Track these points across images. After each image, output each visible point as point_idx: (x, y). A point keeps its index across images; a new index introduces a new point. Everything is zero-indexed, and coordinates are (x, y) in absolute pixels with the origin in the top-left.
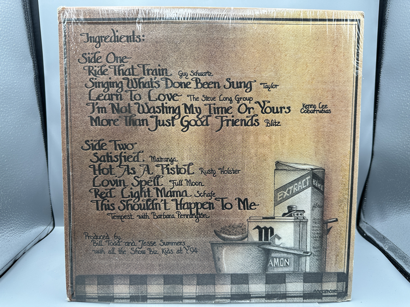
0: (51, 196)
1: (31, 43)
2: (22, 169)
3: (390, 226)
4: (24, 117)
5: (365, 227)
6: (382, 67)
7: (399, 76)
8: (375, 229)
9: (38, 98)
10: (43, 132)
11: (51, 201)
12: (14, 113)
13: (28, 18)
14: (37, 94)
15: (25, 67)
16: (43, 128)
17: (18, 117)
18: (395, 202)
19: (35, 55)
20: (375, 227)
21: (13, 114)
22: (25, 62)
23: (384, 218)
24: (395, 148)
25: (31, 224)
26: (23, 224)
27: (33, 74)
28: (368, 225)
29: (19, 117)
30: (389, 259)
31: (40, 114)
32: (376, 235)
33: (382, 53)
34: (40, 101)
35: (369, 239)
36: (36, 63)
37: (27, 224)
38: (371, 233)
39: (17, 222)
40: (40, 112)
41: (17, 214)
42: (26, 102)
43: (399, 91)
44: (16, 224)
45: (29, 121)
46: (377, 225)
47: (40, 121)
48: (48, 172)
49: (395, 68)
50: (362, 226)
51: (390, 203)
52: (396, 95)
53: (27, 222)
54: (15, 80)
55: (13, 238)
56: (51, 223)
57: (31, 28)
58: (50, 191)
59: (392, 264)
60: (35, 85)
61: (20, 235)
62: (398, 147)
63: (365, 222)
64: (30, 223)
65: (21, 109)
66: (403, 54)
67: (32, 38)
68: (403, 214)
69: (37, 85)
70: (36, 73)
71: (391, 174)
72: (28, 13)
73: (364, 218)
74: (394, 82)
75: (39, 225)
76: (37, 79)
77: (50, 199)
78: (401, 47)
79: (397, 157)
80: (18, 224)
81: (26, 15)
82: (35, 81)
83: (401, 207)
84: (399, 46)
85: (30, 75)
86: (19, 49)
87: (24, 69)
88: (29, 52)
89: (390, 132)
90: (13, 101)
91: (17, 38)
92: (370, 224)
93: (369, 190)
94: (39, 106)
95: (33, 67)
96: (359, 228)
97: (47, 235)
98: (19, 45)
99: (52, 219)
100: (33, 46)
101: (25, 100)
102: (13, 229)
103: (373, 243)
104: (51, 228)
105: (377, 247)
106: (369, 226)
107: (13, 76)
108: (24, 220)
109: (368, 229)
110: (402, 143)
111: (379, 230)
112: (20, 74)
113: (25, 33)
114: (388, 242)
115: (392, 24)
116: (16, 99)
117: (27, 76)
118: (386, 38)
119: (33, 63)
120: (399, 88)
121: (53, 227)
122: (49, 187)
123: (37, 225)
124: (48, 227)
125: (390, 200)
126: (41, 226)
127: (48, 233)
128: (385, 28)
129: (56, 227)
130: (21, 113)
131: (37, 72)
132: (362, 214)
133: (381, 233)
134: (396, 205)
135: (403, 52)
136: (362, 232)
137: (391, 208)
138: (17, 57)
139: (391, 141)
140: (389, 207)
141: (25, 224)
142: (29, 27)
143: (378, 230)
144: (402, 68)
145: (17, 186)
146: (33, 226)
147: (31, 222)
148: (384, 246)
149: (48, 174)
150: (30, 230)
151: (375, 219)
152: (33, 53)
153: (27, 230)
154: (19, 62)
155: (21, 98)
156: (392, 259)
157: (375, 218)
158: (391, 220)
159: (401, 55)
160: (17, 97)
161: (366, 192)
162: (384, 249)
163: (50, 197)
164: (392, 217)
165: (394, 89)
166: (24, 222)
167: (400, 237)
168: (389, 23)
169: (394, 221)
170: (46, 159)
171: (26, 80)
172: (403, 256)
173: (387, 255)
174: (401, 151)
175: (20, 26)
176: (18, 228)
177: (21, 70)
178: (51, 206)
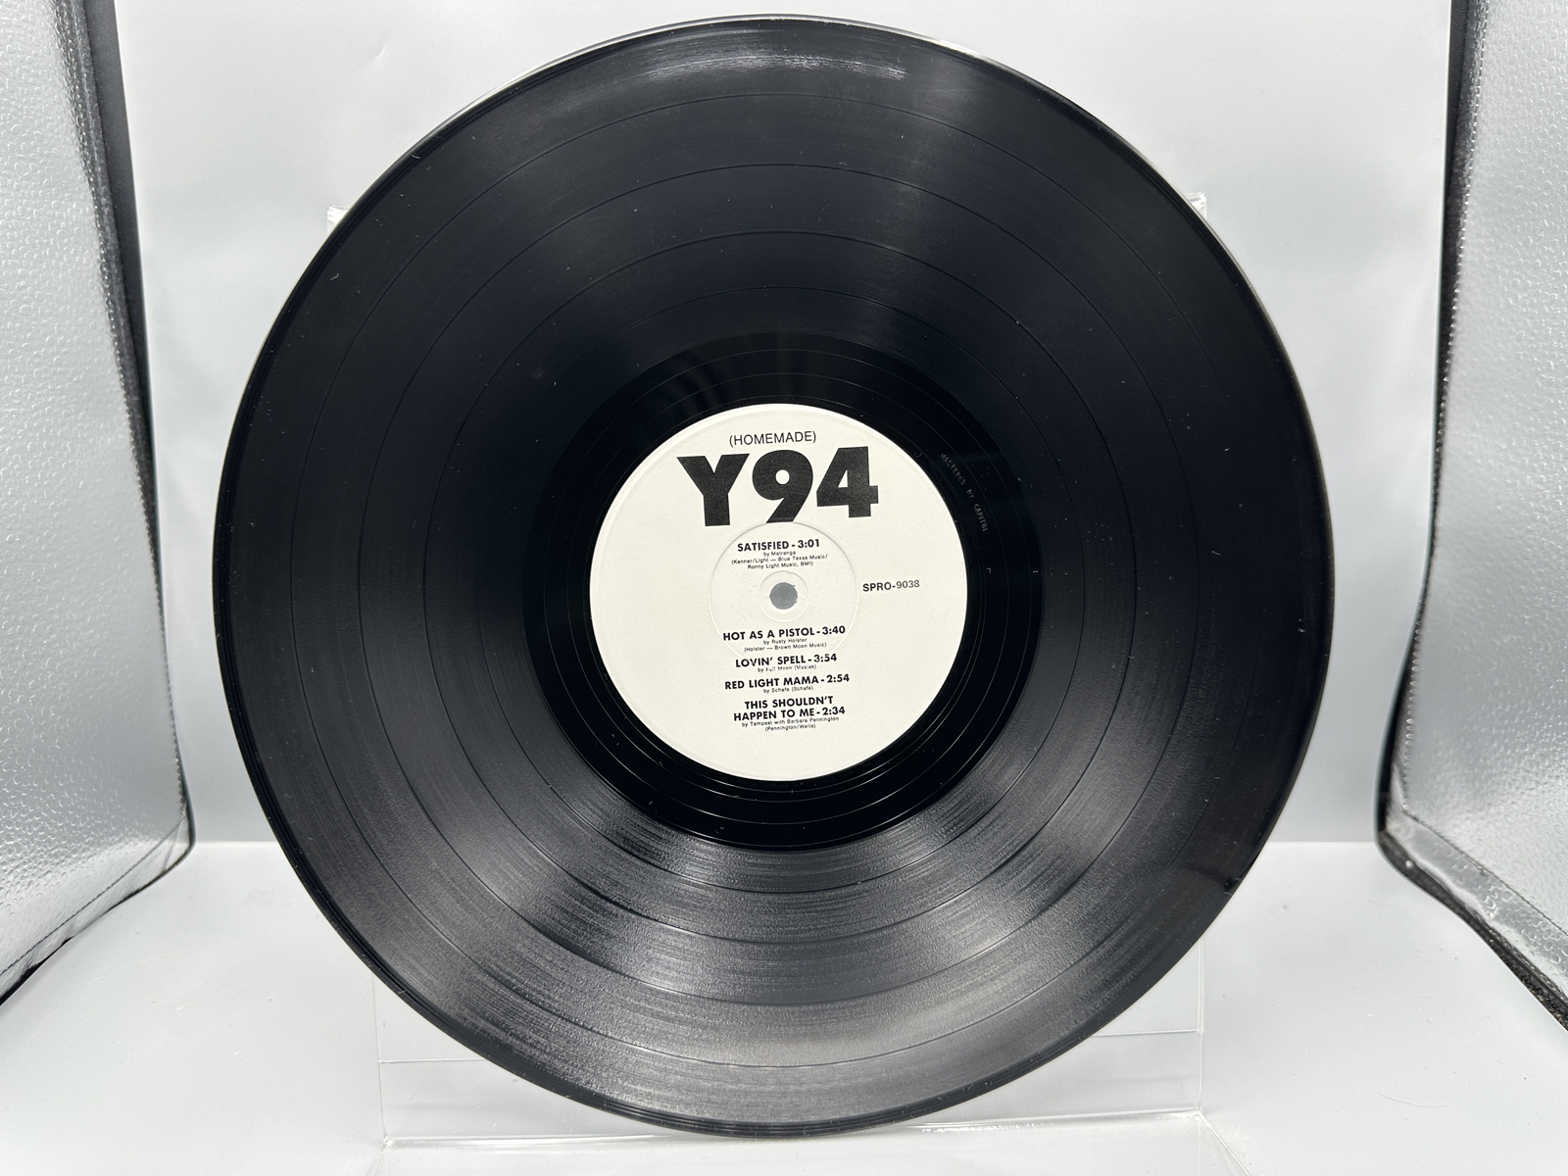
0: (176, 722)
1: (87, 123)
2: (52, 612)
3: (1508, 826)
4: (58, 413)
5: (1410, 836)
6: (1468, 191)
7: (1534, 220)
8: (1447, 841)
9: (118, 339)
10: (141, 474)
11: (176, 741)
12: (19, 394)
13: (71, 26)
14: (112, 323)
15: (60, 217)
16: (138, 458)
17: (32, 412)
18: (1526, 729)
19: (102, 173)
20: (1451, 834)
21: (13, 397)
22: (61, 199)
23: (1483, 795)
24: (1522, 512)
25: (93, 829)
26: (57, 828)
27: (97, 244)
28: (1421, 826)
29: (36, 409)
30: (1501, 958)
31: (128, 404)
32: (1455, 862)
33: (1469, 133)
34: (125, 351)
35: (1426, 880)
36: (106, 205)
37: (75, 828)
38: (1431, 858)
39: (31, 816)
40: (126, 396)
41: (33, 787)
42: (66, 353)
43: (1536, 280)
44: (29, 825)
45: (81, 428)
46: (1455, 826)
47: (129, 431)
48: (163, 629)
49: (1519, 191)
50: (1398, 830)
51: (1503, 731)
52: (1524, 298)
53: (75, 821)
54: (21, 266)
55: (17, 880)
56: (178, 826)
57: (86, 67)
58: (171, 704)
59: (1517, 974)
60: (105, 289)
61: (47, 868)
62: (1532, 505)
63: (1410, 816)
64: (89, 824)
65: (46, 379)
66: (1552, 131)
67: (88, 105)
68: (1556, 773)
69: (111, 289)
70: (106, 242)
71: (1509, 615)
72: (69, 9)
73: (1406, 797)
74: (1518, 246)
75: (126, 835)
76: (114, 266)
77: (175, 734)
78: (1541, 104)
79: (1531, 546)
80: (36, 824)
81: (62, 15)
82: (103, 273)
83: (1548, 746)
84: (1535, 101)
85: (84, 250)
86: (35, 147)
87: (58, 225)
88: (78, 159)
89: (1504, 446)
90: (10, 346)
91: (25, 103)
92: (1428, 823)
93: (1418, 685)
94: (121, 372)
95: (93, 217)
96: (1386, 840)
97: (164, 873)
98: (34, 129)
99: (184, 813)
100: (93, 137)
101: (63, 344)
102: (16, 844)
103: (1442, 896)
104: (180, 846)
105: (1458, 909)
106: (1425, 829)
107: (11, 249)
108: (60, 809)
109: (1420, 840)
110: (1548, 488)
111: (1465, 843)
112: (41, 243)
113: (58, 82)
114: (1499, 892)
115: (1507, 15)
116: (25, 340)
117: (68, 251)
119: (95, 204)
120: (1536, 267)
121: (185, 845)
122: (169, 689)
123: (116, 833)
124: (167, 843)
125: (1506, 722)
126: (136, 836)
127: (168, 867)
128: (1478, 33)
129: (197, 845)
130: (48, 395)
131: (110, 238)
132: (1396, 784)
133: (1472, 855)
134: (1526, 738)
135: (1551, 122)
136: (1398, 853)
137: (1509, 752)
138: (28, 178)
139: (1508, 485)
140: (1502, 749)
141: (66, 825)
142: (77, 60)
143: (1457, 845)
144: (1547, 187)
145: (30, 677)
146: (102, 837)
147: (93, 821)
148: (1484, 904)
149: (163, 636)
150: (89, 853)
151: (1447, 803)
152: (93, 162)
153: (75, 851)
154: (36, 197)
155: (46, 336)
156: (1514, 958)
157: (1447, 798)
158: (1509, 801)
159: (1543, 135)
160: (30, 330)
161: (1412, 695)
162: (1485, 917)
163: (174, 726)
164: (1513, 790)
165: (1517, 276)
166: (61, 820)
167: (1545, 869)
168: (1494, 11)
169: (1520, 802)
170: (152, 578)
171: (65, 270)
172: (1559, 944)
173: (1496, 940)
174: (1544, 522)
175: (36, 55)
176: (39, 844)
177: (43, 227)
178: (180, 763)
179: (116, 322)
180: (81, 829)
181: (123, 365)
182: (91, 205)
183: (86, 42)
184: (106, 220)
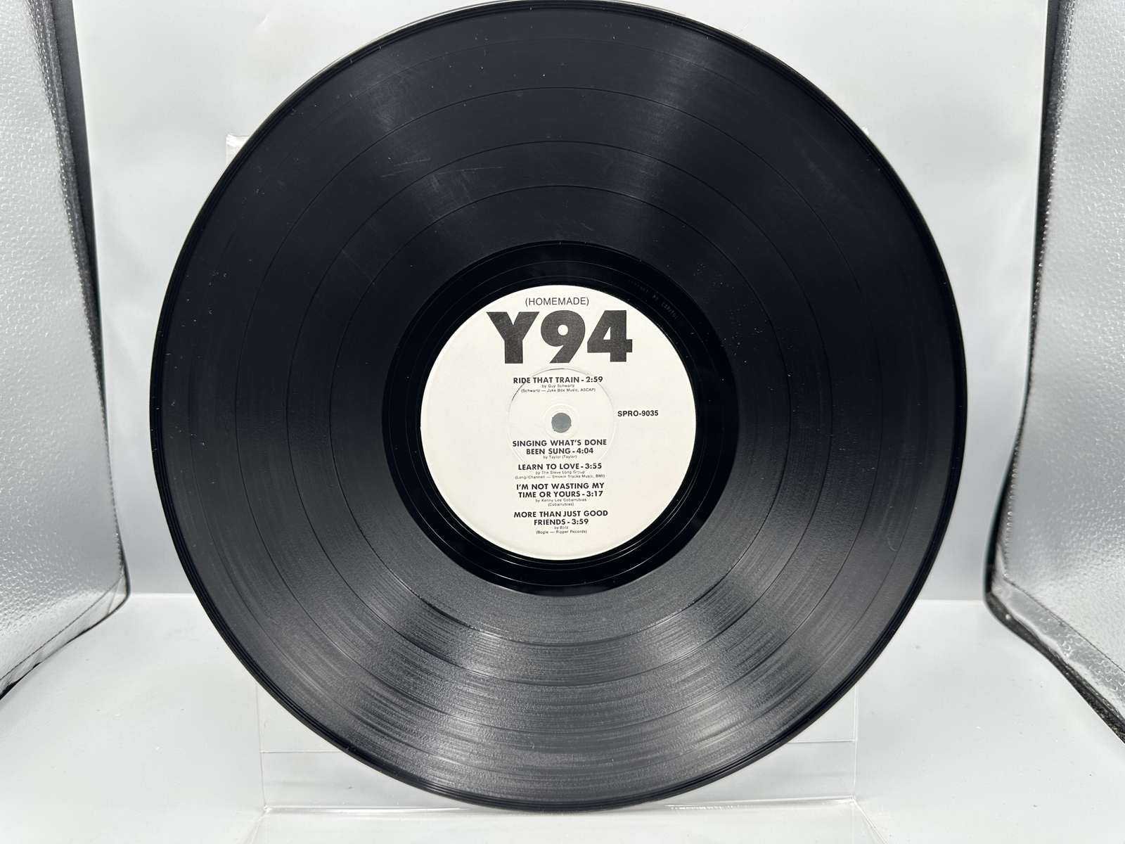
0: (116, 506)
1: (50, 70)
2: (25, 428)
3: (1081, 591)
4: (29, 283)
5: (1009, 596)
6: (1059, 127)
7: (1107, 149)
8: (1036, 601)
9: (74, 229)
10: (91, 327)
11: (116, 521)
14: (69, 217)
15: (31, 139)
16: (88, 315)
17: (11, 282)
18: (1095, 521)
19: (62, 107)
20: (1038, 596)
22: (32, 126)
23: (1063, 568)
24: (1095, 363)
25: (55, 584)
26: (29, 584)
27: (58, 159)
28: (1017, 590)
29: (13, 280)
30: (1074, 686)
31: (81, 276)
32: (1041, 616)
33: (1060, 84)
34: (79, 237)
35: (1020, 629)
36: (65, 131)
37: (42, 584)
38: (1024, 613)
39: (10, 576)
40: (79, 270)
41: (11, 554)
42: (35, 239)
43: (1108, 193)
44: (8, 581)
45: (47, 293)
46: (1042, 590)
47: (81, 295)
48: (107, 440)
49: (1097, 127)
50: (1000, 592)
51: (1078, 522)
52: (1098, 206)
53: (42, 578)
56: (117, 582)
57: (50, 29)
58: (113, 494)
59: (1085, 698)
60: (64, 192)
61: (22, 612)
62: (1102, 358)
63: (1009, 582)
64: (52, 581)
65: (20, 258)
67: (51, 57)
68: (1117, 554)
69: (68, 192)
70: (65, 157)
71: (1084, 438)
73: (1006, 568)
74: (1095, 168)
75: (80, 589)
76: (70, 175)
77: (115, 516)
78: (1114, 64)
79: (1101, 388)
80: (14, 581)
82: (63, 180)
83: (1111, 533)
84: (1109, 61)
85: (48, 164)
86: (12, 87)
87: (29, 145)
88: (44, 97)
89: (1082, 315)
92: (1022, 587)
93: (1016, 487)
94: (76, 252)
95: (55, 139)
96: (992, 599)
97: (107, 616)
98: (11, 75)
99: (123, 572)
100: (55, 81)
101: (33, 232)
103: (1032, 640)
104: (120, 596)
105: (1043, 651)
106: (1020, 592)
108: (31, 570)
109: (1016, 600)
110: (1114, 346)
111: (1049, 602)
112: (16, 158)
113: (29, 40)
114: (1073, 638)
116: (5, 229)
117: (36, 164)
118: (1072, 40)
119: (57, 130)
120: (1108, 184)
121: (124, 596)
122: (111, 483)
123: (72, 587)
124: (110, 594)
125: (1081, 516)
126: (87, 589)
127: (110, 611)
128: (1068, 11)
129: (132, 596)
130: (22, 269)
131: (67, 155)
132: (999, 559)
133: (1054, 611)
134: (1095, 528)
136: (1000, 609)
137: (1082, 537)
138: (7, 111)
139: (1085, 343)
140: (1078, 535)
141: (35, 582)
142: (43, 24)
143: (1044, 604)
144: (1117, 125)
145: (9, 475)
146: (62, 590)
147: (55, 579)
148: (1062, 647)
149: (107, 445)
150: (53, 602)
151: (1037, 573)
152: (55, 99)
153: (42, 601)
154: (13, 124)
155: (21, 226)
156: (1083, 686)
157: (1036, 569)
158: (1082, 573)
159: (1115, 87)
160: (9, 222)
161: (1011, 495)
162: (1063, 656)
163: (115, 510)
164: (1085, 565)
165: (1094, 190)
166: (32, 578)
167: (1107, 623)
169: (1090, 574)
170: (99, 403)
171: (34, 178)
172: (1116, 677)
173: (1071, 674)
174: (1112, 371)
175: (12, 20)
176: (16, 595)
177: (18, 147)
178: (119, 537)
179: (72, 216)
180: (46, 584)
181: (77, 248)
182: (54, 130)
183: (50, 10)
184: (64, 142)
